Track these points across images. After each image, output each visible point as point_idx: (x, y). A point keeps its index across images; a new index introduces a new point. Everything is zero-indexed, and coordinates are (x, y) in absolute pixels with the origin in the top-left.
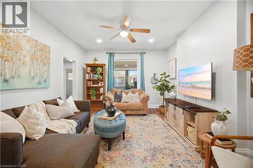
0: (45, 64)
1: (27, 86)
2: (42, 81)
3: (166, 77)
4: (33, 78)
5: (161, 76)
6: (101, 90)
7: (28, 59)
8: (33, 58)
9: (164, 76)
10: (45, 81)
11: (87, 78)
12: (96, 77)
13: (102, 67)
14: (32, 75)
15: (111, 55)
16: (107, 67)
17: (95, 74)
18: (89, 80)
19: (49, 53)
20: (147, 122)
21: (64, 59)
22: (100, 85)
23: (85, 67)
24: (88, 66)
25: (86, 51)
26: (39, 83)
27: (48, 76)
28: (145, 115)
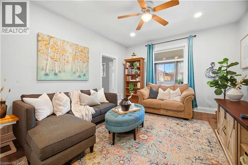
0: (84, 62)
1: (70, 79)
2: (82, 75)
3: (228, 67)
4: (75, 73)
5: (220, 65)
6: (139, 85)
7: (70, 59)
8: (74, 58)
9: (225, 65)
10: (84, 75)
11: (126, 74)
12: (134, 71)
13: (139, 61)
14: (74, 70)
15: (150, 47)
16: (146, 61)
17: (133, 68)
18: (128, 75)
19: (88, 53)
20: (183, 129)
21: (103, 57)
22: (137, 80)
23: (124, 62)
24: (127, 61)
25: (127, 47)
26: (79, 76)
27: (87, 71)
28: (187, 119)
